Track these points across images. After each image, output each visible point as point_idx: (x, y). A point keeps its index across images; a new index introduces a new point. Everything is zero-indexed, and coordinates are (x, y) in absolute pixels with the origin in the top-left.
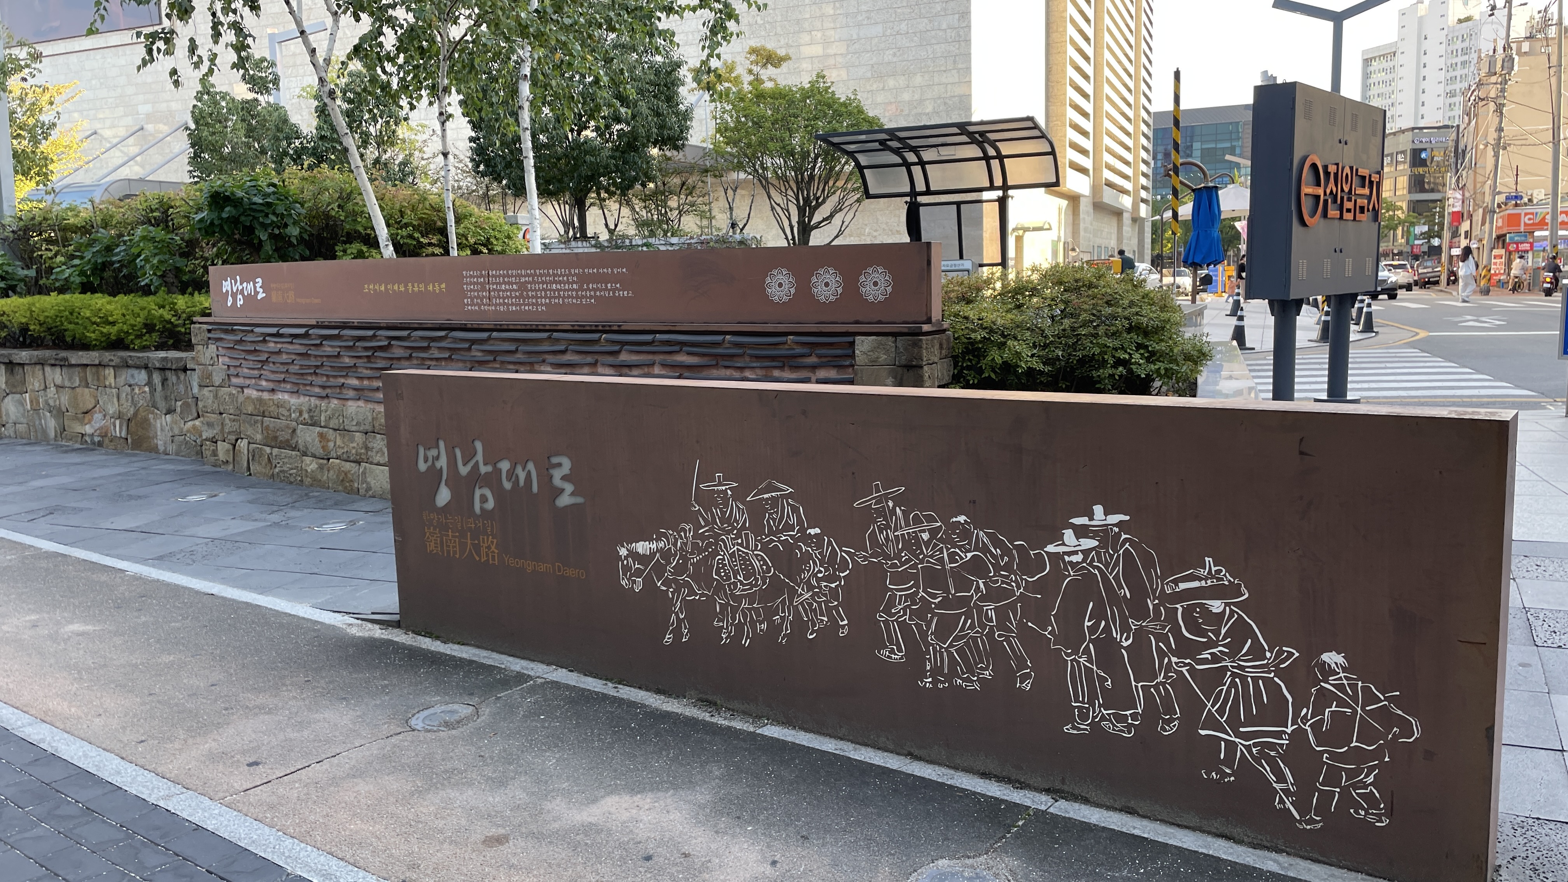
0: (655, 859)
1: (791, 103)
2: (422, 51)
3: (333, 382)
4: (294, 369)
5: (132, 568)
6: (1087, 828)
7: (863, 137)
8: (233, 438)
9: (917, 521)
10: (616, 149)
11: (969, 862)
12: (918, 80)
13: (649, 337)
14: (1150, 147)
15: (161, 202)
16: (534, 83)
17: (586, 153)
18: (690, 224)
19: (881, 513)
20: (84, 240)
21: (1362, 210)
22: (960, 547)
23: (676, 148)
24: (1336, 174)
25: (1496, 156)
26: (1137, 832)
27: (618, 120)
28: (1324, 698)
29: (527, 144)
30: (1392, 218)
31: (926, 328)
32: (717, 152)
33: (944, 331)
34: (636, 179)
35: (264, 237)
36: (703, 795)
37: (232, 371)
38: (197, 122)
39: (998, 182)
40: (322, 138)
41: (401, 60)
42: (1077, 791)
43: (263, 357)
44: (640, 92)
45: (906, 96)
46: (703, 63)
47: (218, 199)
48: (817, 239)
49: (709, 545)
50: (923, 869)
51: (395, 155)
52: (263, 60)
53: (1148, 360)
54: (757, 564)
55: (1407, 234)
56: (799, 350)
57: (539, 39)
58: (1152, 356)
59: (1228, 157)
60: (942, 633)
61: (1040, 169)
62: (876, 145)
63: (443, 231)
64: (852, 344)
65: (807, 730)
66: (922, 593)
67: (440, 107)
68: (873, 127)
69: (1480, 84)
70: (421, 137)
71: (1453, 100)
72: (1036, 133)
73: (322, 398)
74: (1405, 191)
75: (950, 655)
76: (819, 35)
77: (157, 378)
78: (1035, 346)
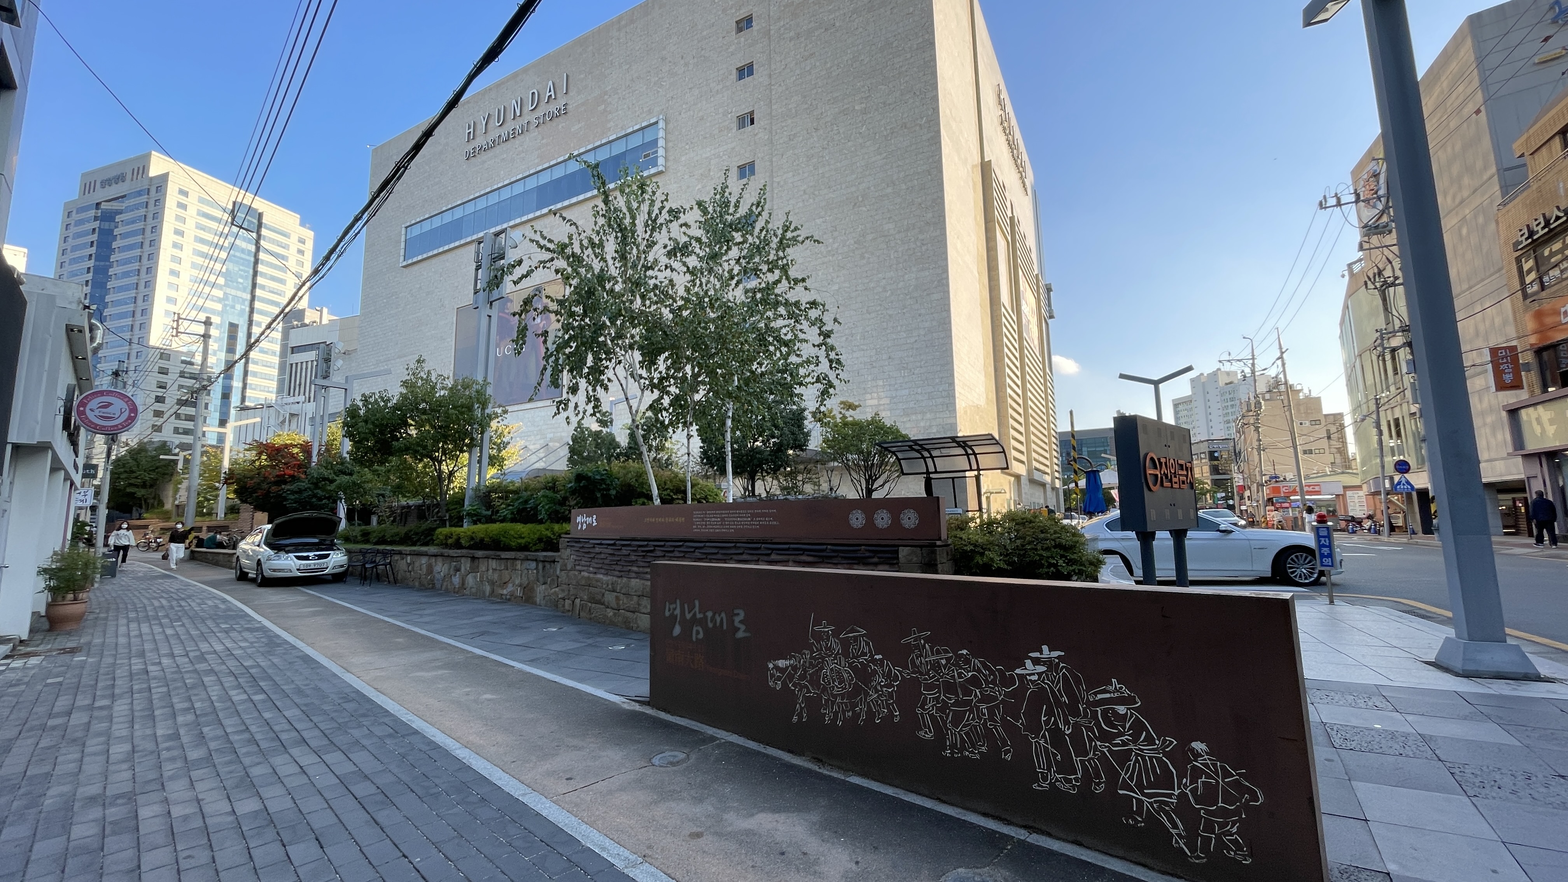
0: (786, 854)
1: (861, 428)
2: (681, 406)
3: (625, 569)
4: (607, 562)
5: (518, 665)
6: (1051, 853)
7: (900, 444)
8: (573, 597)
9: (938, 652)
10: (772, 451)
11: (976, 870)
12: (928, 416)
13: (787, 546)
14: (1058, 450)
15: (553, 479)
16: (733, 420)
17: (757, 453)
18: (808, 488)
19: (917, 647)
20: (516, 496)
21: (1183, 482)
22: (964, 669)
23: (802, 450)
24: (1166, 463)
25: (1260, 454)
26: (1083, 858)
27: (773, 437)
28: (1196, 773)
29: (729, 449)
30: (1202, 489)
31: (938, 543)
32: (823, 452)
33: (949, 545)
34: (781, 466)
35: (599, 495)
36: (815, 817)
37: (577, 563)
38: (573, 441)
39: (974, 467)
40: (630, 448)
41: (671, 411)
42: (1044, 828)
43: (592, 556)
44: (785, 423)
45: (922, 424)
46: (817, 408)
47: (579, 477)
48: (875, 495)
49: (819, 663)
50: (949, 874)
51: (663, 456)
52: (607, 412)
53: (1067, 564)
54: (846, 675)
55: (1212, 497)
56: (867, 554)
57: (737, 399)
58: (1071, 562)
59: (1103, 455)
60: (956, 723)
61: (998, 461)
62: (907, 448)
63: (685, 492)
64: (897, 552)
65: (875, 780)
66: (942, 697)
67: (688, 431)
68: (905, 439)
69: (1243, 416)
70: (676, 447)
71: (1229, 425)
72: (994, 442)
73: (619, 577)
74: (1208, 474)
75: (961, 736)
76: (876, 395)
77: (540, 566)
78: (1001, 555)
